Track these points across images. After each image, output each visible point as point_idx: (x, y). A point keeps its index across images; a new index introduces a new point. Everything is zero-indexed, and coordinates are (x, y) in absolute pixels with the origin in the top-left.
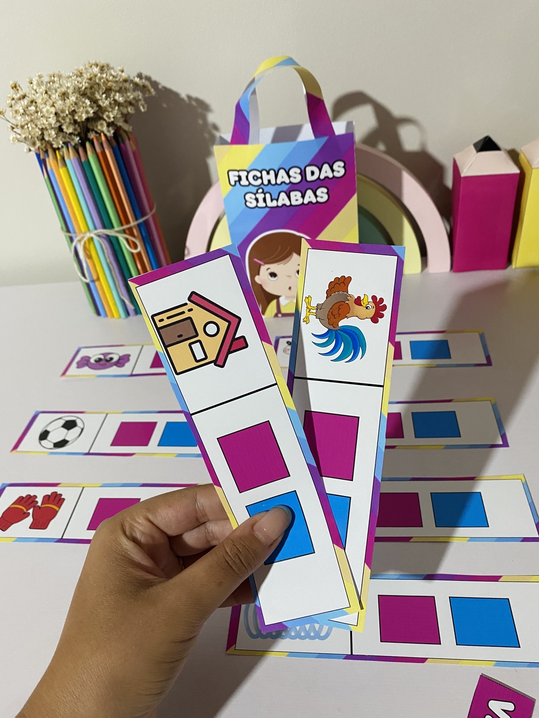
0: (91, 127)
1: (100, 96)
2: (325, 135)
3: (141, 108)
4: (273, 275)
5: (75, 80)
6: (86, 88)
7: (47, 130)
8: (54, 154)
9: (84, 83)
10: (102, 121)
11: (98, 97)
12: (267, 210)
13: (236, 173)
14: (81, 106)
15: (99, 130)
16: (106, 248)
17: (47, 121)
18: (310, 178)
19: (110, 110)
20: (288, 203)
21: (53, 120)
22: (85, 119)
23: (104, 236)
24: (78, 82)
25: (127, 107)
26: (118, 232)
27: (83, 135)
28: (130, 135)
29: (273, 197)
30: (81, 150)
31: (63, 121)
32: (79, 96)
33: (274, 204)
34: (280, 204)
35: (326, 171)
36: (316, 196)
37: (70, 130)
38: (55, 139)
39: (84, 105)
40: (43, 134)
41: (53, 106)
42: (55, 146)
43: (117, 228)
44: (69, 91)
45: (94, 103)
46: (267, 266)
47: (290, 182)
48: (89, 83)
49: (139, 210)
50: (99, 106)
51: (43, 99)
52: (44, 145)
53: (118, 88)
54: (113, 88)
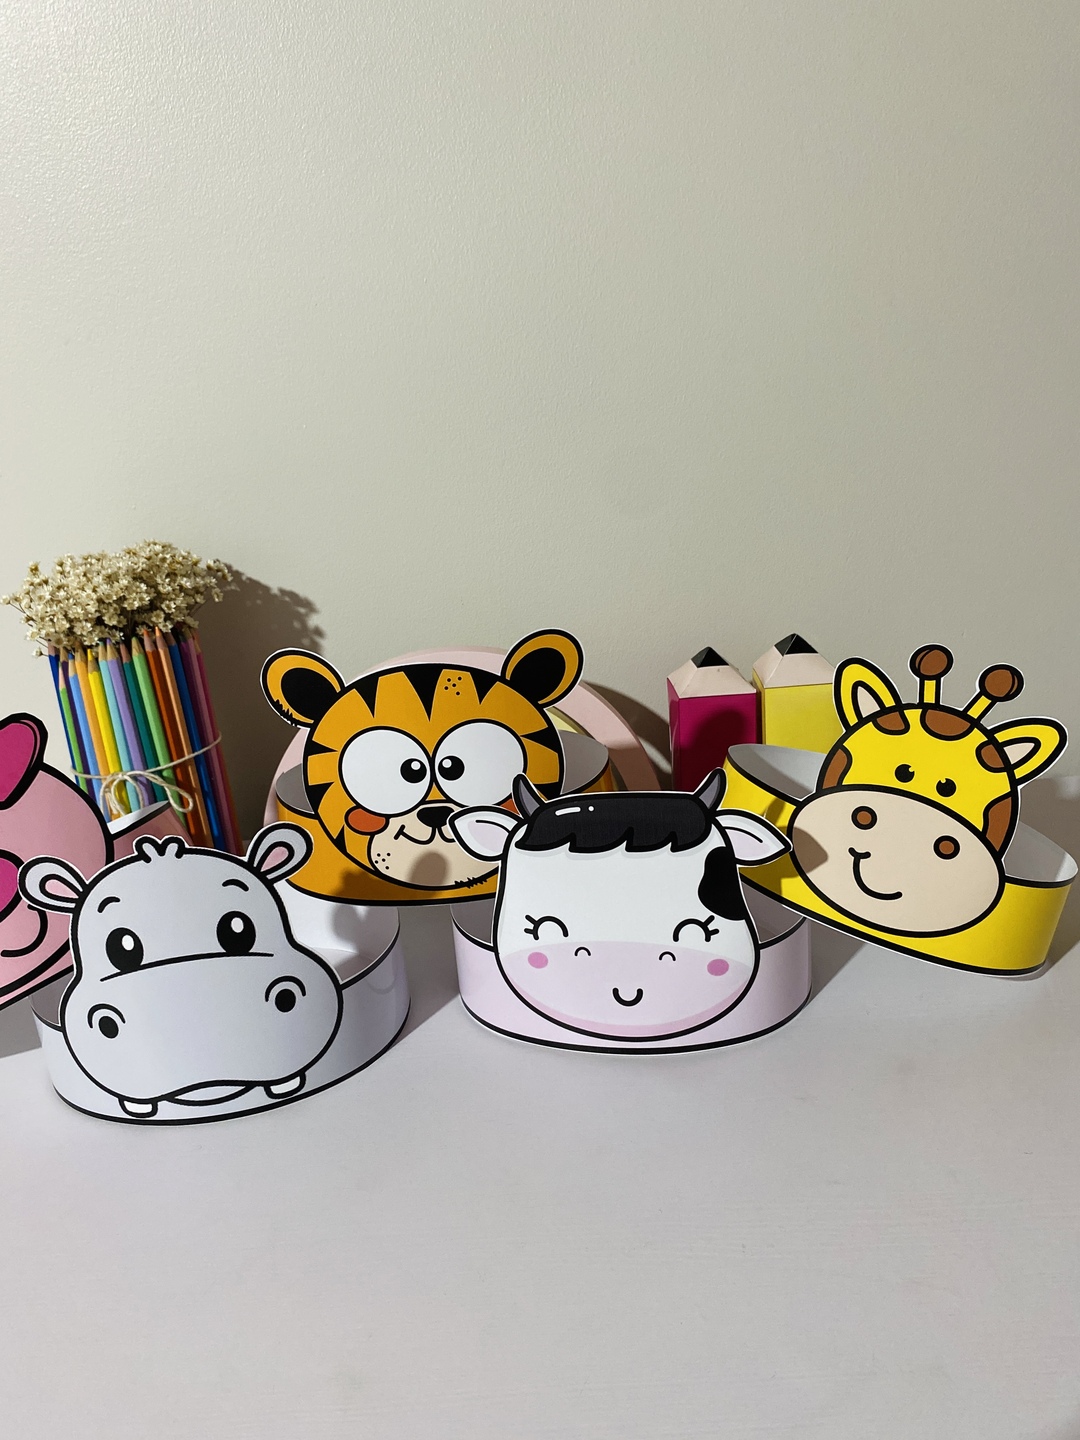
0: (142, 619)
1: (161, 580)
5: (130, 560)
6: (143, 570)
7: (80, 621)
8: (83, 655)
9: (140, 564)
10: (158, 611)
14: (134, 591)
15: (152, 622)
17: (82, 610)
19: (173, 598)
21: (92, 609)
22: (137, 609)
24: (132, 562)
25: (195, 595)
27: (129, 630)
28: (196, 633)
30: (123, 649)
31: (104, 611)
32: (131, 580)
37: (114, 623)
38: (89, 634)
39: (139, 590)
40: (72, 627)
41: (94, 591)
42: (86, 643)
43: (164, 765)
44: (119, 573)
45: (151, 587)
48: (146, 564)
49: (198, 738)
50: (158, 593)
51: (79, 583)
53: (184, 573)
54: (179, 571)
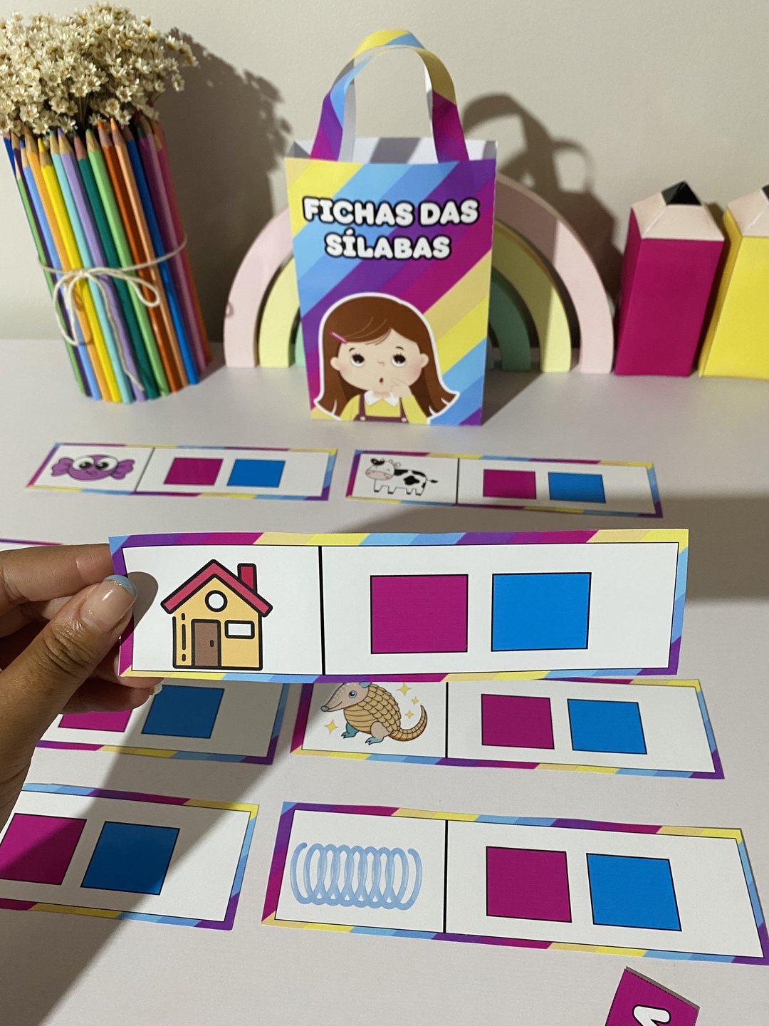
0: (95, 107)
1: (112, 61)
2: (455, 159)
3: (176, 85)
4: (358, 358)
5: (75, 31)
6: (91, 45)
7: (25, 105)
8: (34, 145)
9: (88, 37)
10: (113, 100)
11: (110, 61)
12: (358, 261)
13: (316, 203)
14: (82, 73)
15: (109, 113)
16: (107, 297)
17: (26, 91)
18: (425, 220)
19: (127, 83)
20: (390, 255)
21: (35, 91)
22: (87, 94)
23: (106, 278)
24: (79, 34)
25: (153, 82)
26: (129, 273)
27: (81, 119)
28: (155, 126)
29: (368, 244)
30: (77, 141)
31: (51, 94)
32: (79, 56)
33: (369, 253)
34: (377, 255)
35: (450, 214)
36: (432, 248)
37: (63, 110)
38: (38, 121)
39: (87, 71)
40: (18, 110)
41: (37, 67)
42: (36, 131)
43: (126, 267)
44: (63, 47)
45: (102, 70)
46: (350, 345)
47: (396, 224)
48: (95, 38)
49: (161, 242)
50: (110, 76)
51: (21, 55)
52: (19, 128)
53: (140, 51)
54: (133, 49)
